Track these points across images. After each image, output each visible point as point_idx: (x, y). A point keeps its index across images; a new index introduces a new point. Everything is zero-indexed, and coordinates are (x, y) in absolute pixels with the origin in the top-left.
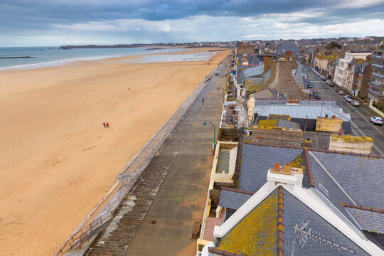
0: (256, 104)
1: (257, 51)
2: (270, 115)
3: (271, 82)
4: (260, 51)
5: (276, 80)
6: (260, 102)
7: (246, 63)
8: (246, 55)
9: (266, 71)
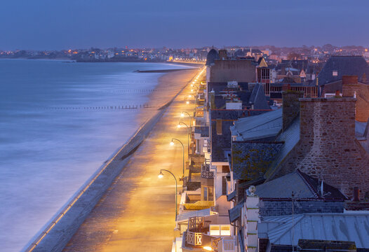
0: (265, 212)
1: (265, 73)
2: (301, 242)
3: (302, 156)
4: (273, 74)
5: (316, 149)
6: (273, 207)
7: (235, 106)
8: (235, 84)
9: (287, 125)
